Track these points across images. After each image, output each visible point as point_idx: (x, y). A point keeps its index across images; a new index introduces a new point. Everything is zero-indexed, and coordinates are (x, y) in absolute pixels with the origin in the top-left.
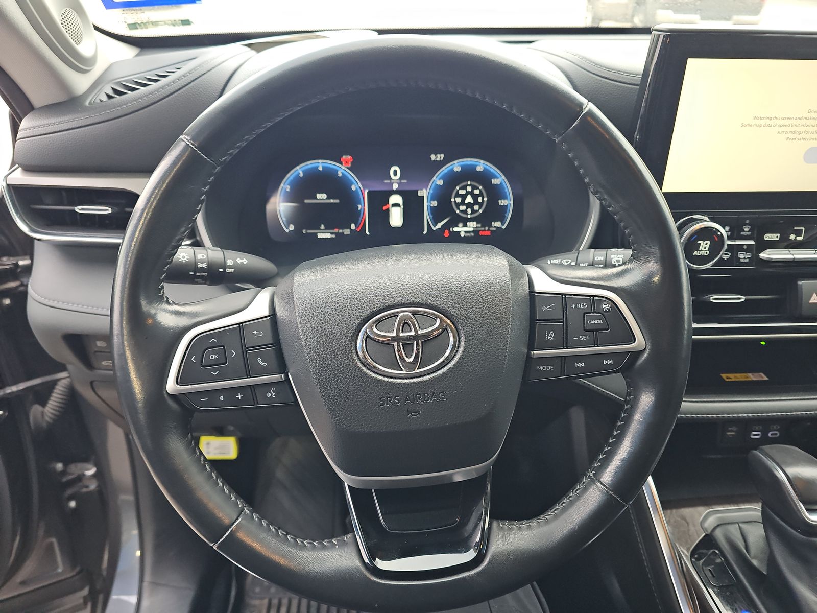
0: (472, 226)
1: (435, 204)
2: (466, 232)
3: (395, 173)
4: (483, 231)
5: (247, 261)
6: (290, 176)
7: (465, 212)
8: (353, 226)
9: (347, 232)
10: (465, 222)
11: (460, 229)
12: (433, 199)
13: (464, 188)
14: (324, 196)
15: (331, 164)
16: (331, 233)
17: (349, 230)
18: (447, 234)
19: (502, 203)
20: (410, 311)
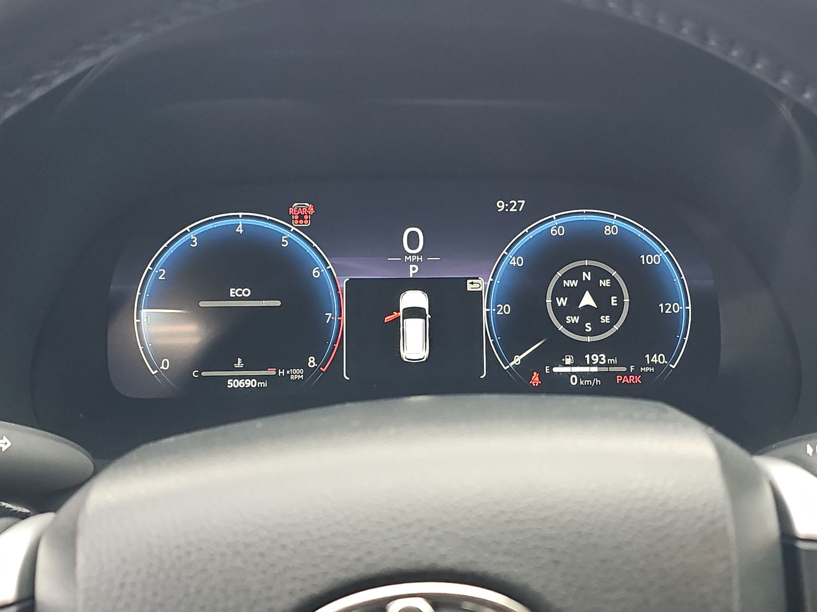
0: (596, 363)
1: (505, 309)
2: (581, 375)
3: (413, 238)
4: (622, 374)
5: (9, 444)
6: (172, 248)
7: (578, 329)
8: (312, 361)
9: (297, 374)
10: (580, 353)
11: (566, 368)
12: (501, 300)
13: (575, 274)
14: (247, 292)
15: (265, 223)
16: (259, 378)
17: (301, 371)
18: (536, 379)
19: (667, 308)
20: (427, 597)
